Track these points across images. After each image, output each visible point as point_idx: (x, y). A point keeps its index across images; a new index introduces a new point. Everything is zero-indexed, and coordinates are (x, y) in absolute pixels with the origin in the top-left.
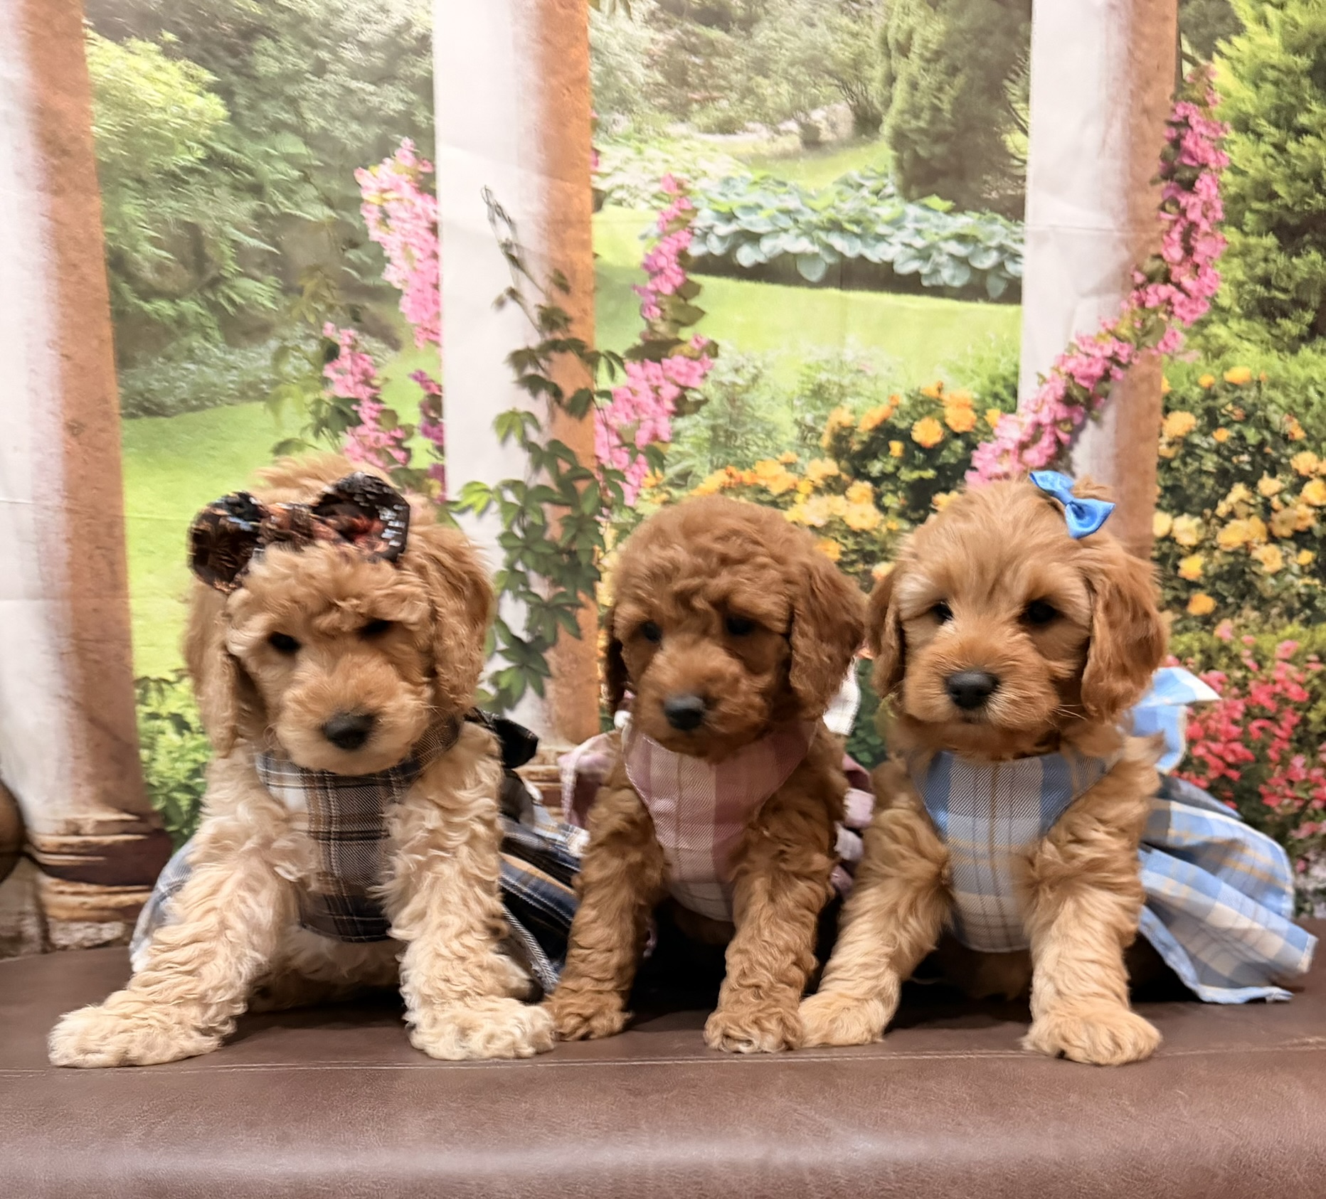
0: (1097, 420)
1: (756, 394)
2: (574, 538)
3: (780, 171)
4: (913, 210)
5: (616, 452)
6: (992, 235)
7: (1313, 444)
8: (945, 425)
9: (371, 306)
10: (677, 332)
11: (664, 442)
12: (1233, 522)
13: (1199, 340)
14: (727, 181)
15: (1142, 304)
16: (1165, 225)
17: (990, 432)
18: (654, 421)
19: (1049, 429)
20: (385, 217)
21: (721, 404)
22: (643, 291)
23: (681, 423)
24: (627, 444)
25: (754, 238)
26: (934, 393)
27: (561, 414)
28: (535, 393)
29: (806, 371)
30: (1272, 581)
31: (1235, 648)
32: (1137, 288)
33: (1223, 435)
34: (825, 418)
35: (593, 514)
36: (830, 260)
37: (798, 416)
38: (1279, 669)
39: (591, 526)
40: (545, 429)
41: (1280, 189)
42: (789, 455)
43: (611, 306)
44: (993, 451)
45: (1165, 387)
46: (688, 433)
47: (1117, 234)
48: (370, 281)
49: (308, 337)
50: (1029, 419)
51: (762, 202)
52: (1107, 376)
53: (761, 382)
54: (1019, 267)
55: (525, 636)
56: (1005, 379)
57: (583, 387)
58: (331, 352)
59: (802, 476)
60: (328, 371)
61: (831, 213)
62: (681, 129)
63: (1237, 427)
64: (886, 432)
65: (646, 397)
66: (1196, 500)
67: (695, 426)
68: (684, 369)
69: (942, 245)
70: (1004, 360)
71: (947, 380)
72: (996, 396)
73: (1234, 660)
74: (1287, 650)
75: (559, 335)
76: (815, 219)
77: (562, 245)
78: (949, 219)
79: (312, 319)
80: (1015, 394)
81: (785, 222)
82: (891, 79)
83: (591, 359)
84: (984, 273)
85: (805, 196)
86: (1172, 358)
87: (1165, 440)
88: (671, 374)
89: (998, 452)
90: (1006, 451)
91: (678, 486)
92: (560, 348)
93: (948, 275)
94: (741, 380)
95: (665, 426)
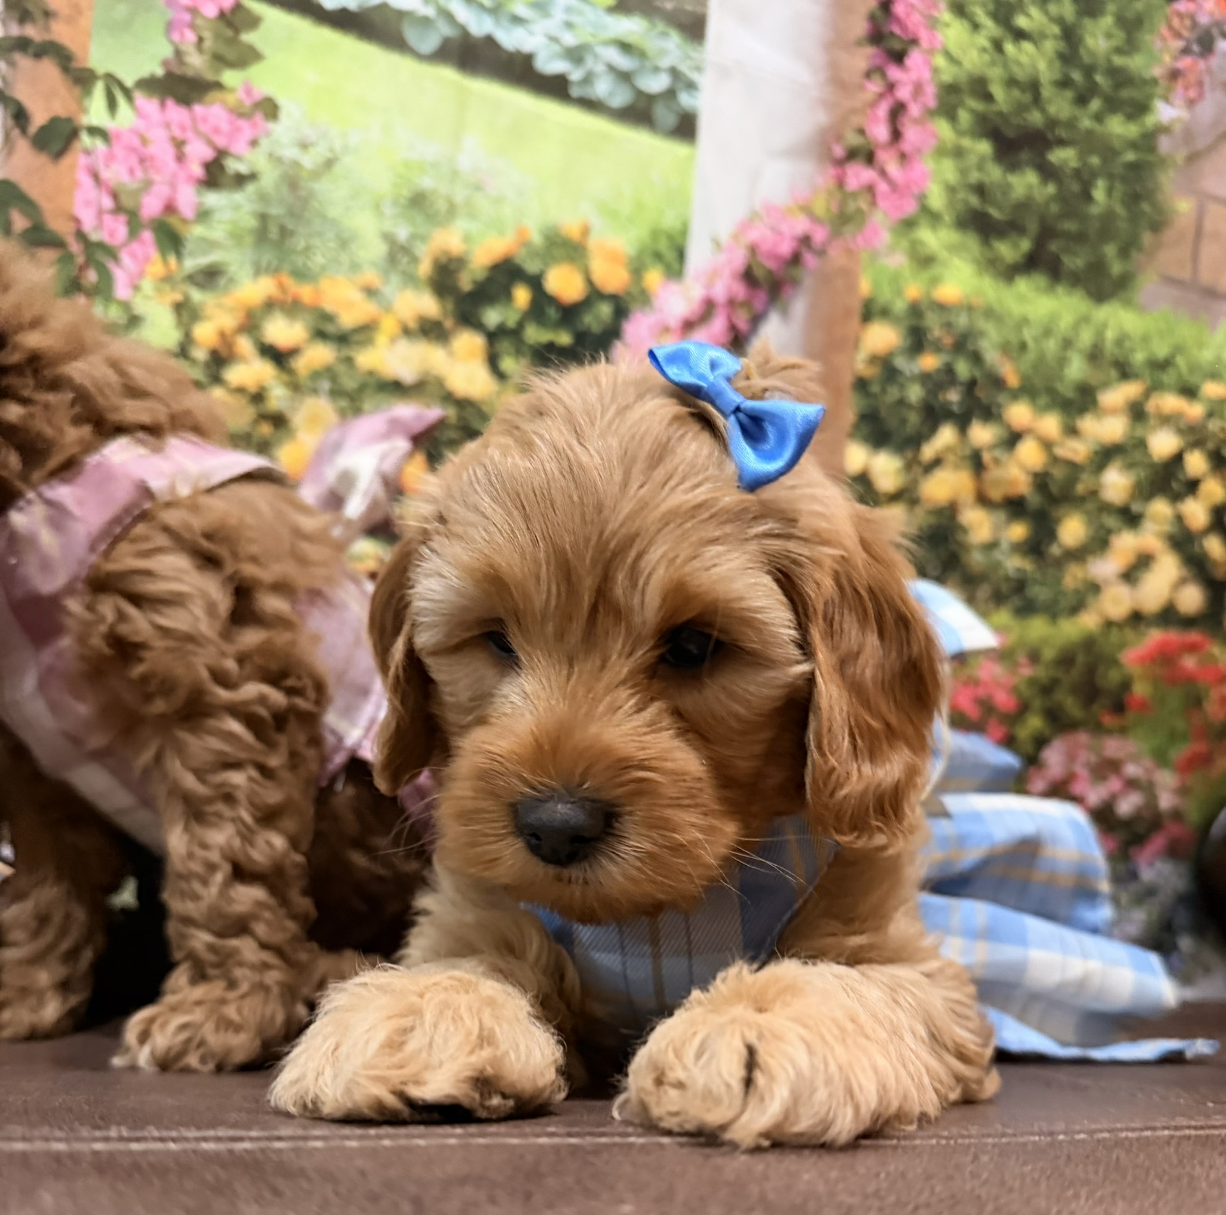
0: (783, 313)
1: (329, 185)
5: (108, 219)
6: (663, 53)
7: (1027, 395)
8: (588, 279)
10: (218, 71)
11: (183, 220)
12: (940, 472)
13: (906, 243)
15: (841, 183)
16: (869, 96)
17: (649, 302)
18: (173, 186)
19: (722, 309)
21: (277, 186)
23: (213, 199)
24: (124, 208)
26: (576, 235)
27: (23, 147)
29: (402, 170)
30: (980, 555)
32: (835, 163)
33: (929, 362)
34: (424, 238)
36: (446, 30)
37: (388, 226)
41: (998, 91)
42: (371, 276)
43: (121, 11)
44: (650, 325)
45: (865, 286)
46: (223, 215)
47: (814, 93)
50: (697, 292)
52: (795, 259)
53: (338, 169)
54: (694, 100)
56: (670, 237)
57: (63, 115)
59: (388, 308)
63: (946, 355)
64: (509, 272)
65: (162, 150)
66: (897, 434)
67: (234, 207)
68: (225, 126)
69: (599, 49)
70: (669, 211)
71: (595, 222)
72: (658, 255)
75: (31, 31)
78: (610, 19)
80: (681, 254)
83: (82, 79)
84: (651, 99)
86: (872, 258)
87: (862, 354)
88: (203, 128)
89: (657, 328)
90: (666, 328)
91: (201, 287)
92: (31, 50)
93: (603, 88)
94: (309, 161)
95: (188, 198)
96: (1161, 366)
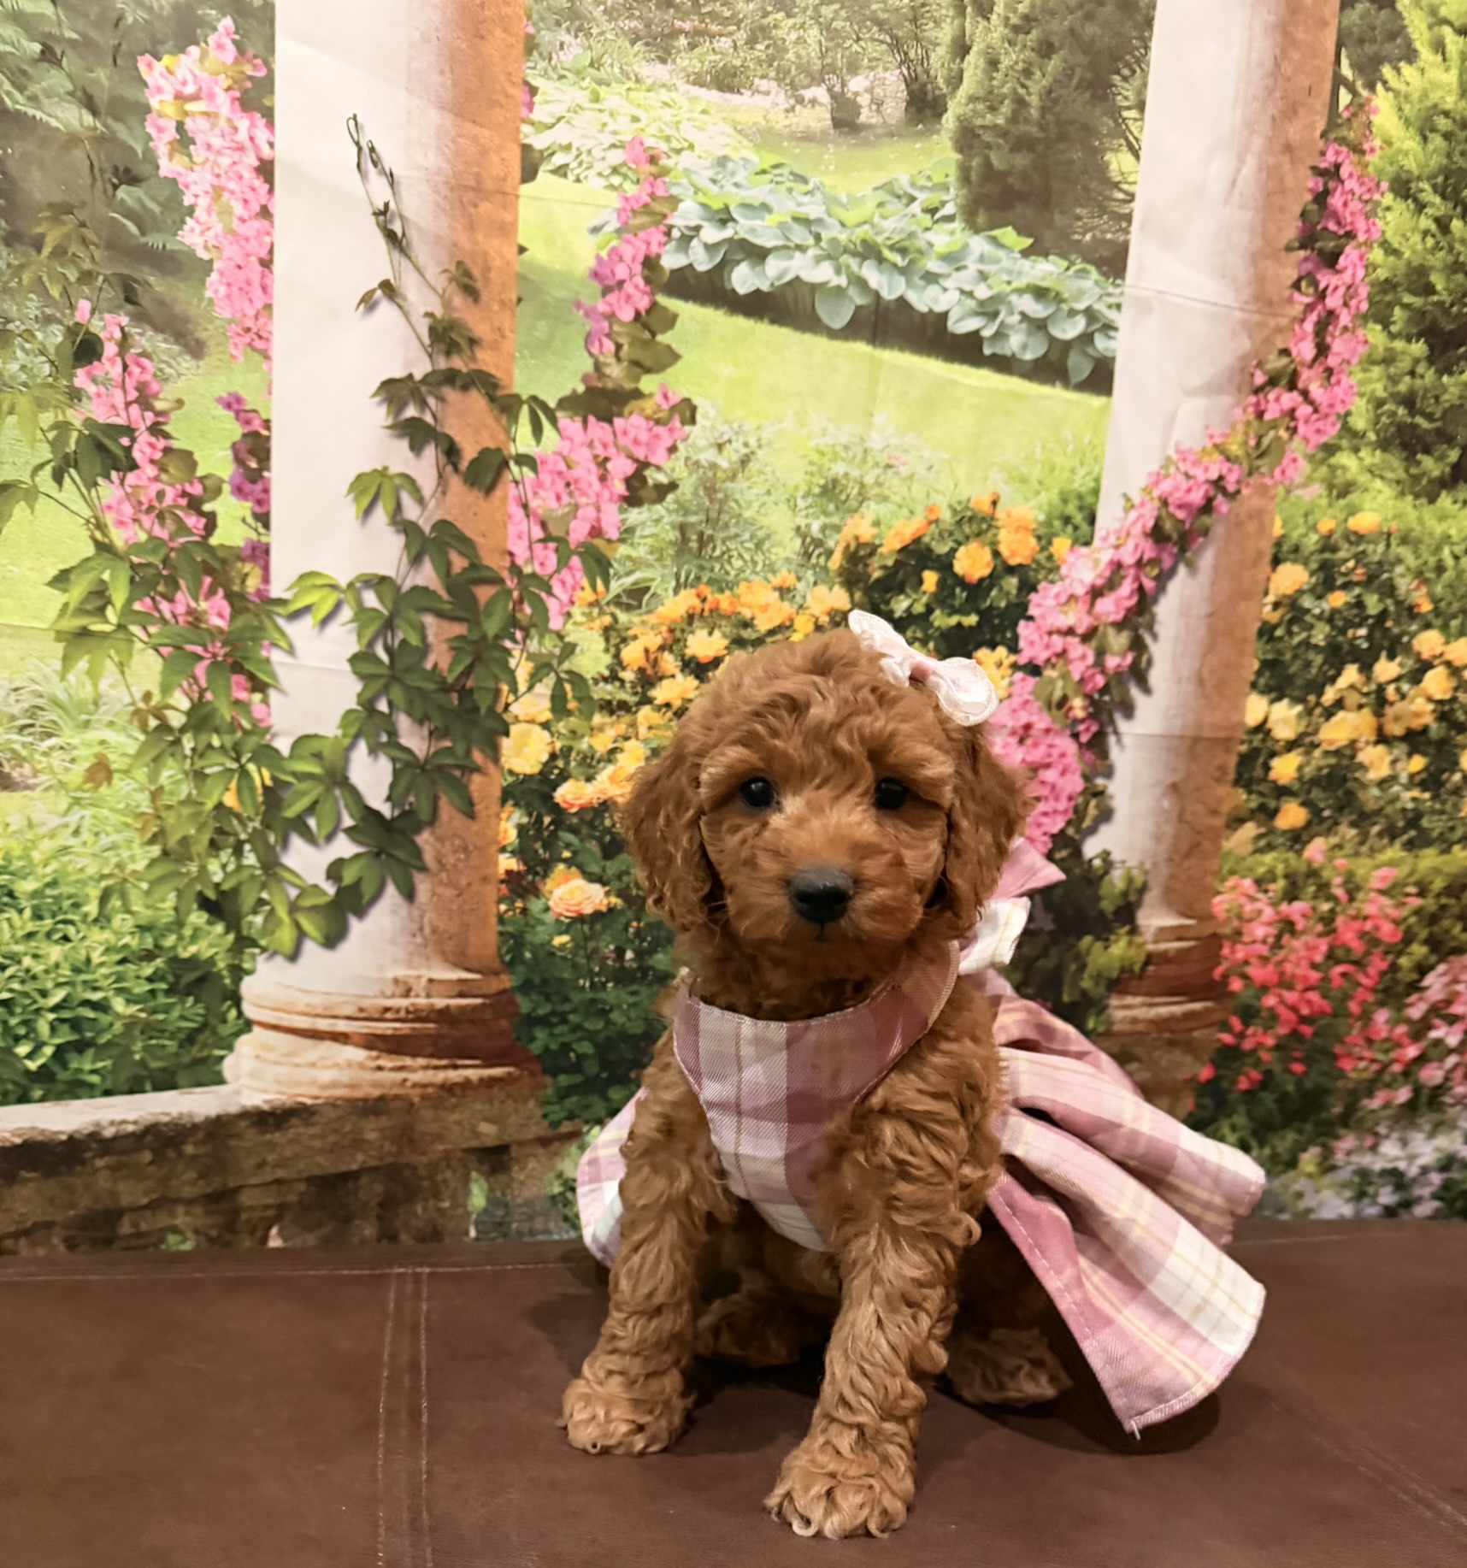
0: (1192, 567)
1: (746, 484)
2: (467, 673)
3: (798, 158)
4: (978, 244)
5: (538, 547)
6: (1081, 293)
7: (1438, 622)
8: (996, 554)
9: (157, 283)
10: (637, 380)
11: (609, 541)
12: (1341, 715)
13: (1323, 471)
14: (723, 161)
15: (1260, 415)
16: (1297, 310)
17: (1056, 569)
18: (598, 507)
19: (1132, 572)
20: (184, 141)
21: (695, 493)
22: (590, 313)
23: (635, 515)
24: (552, 536)
25: (758, 254)
26: (986, 508)
27: (455, 482)
28: (416, 448)
29: (814, 457)
30: (1375, 792)
31: (1326, 874)
32: (1257, 391)
33: (1338, 599)
34: (837, 529)
35: (497, 637)
36: (860, 300)
37: (802, 522)
38: (1372, 901)
39: (497, 654)
40: (432, 504)
41: (1438, 281)
42: (785, 576)
43: (542, 328)
44: (1057, 595)
45: (1277, 530)
46: (647, 532)
47: (1238, 314)
48: (155, 240)
49: (47, 320)
50: (1106, 556)
51: (770, 200)
52: (1207, 507)
53: (753, 466)
54: (1112, 344)
55: (386, 810)
56: (1080, 497)
57: (492, 446)
58: (86, 350)
59: (802, 607)
60: (81, 378)
61: (864, 232)
62: (660, 72)
63: (1357, 591)
64: (917, 556)
65: (586, 472)
66: (1299, 682)
67: (657, 521)
68: (644, 437)
69: (1014, 298)
70: (1082, 472)
71: (1006, 492)
72: (1067, 520)
73: (1323, 890)
74: (1383, 879)
75: (458, 363)
76: (843, 237)
77: (471, 227)
78: (1026, 264)
79: (55, 292)
80: (1092, 520)
81: (800, 235)
82: (961, 48)
83: (507, 406)
84: (1067, 346)
85: (831, 201)
86: (1288, 492)
87: (1271, 598)
88: (624, 441)
89: (1063, 598)
90: (1072, 597)
91: (628, 608)
92: (459, 382)
93: (1017, 343)
94: (725, 461)
95: (612, 518)
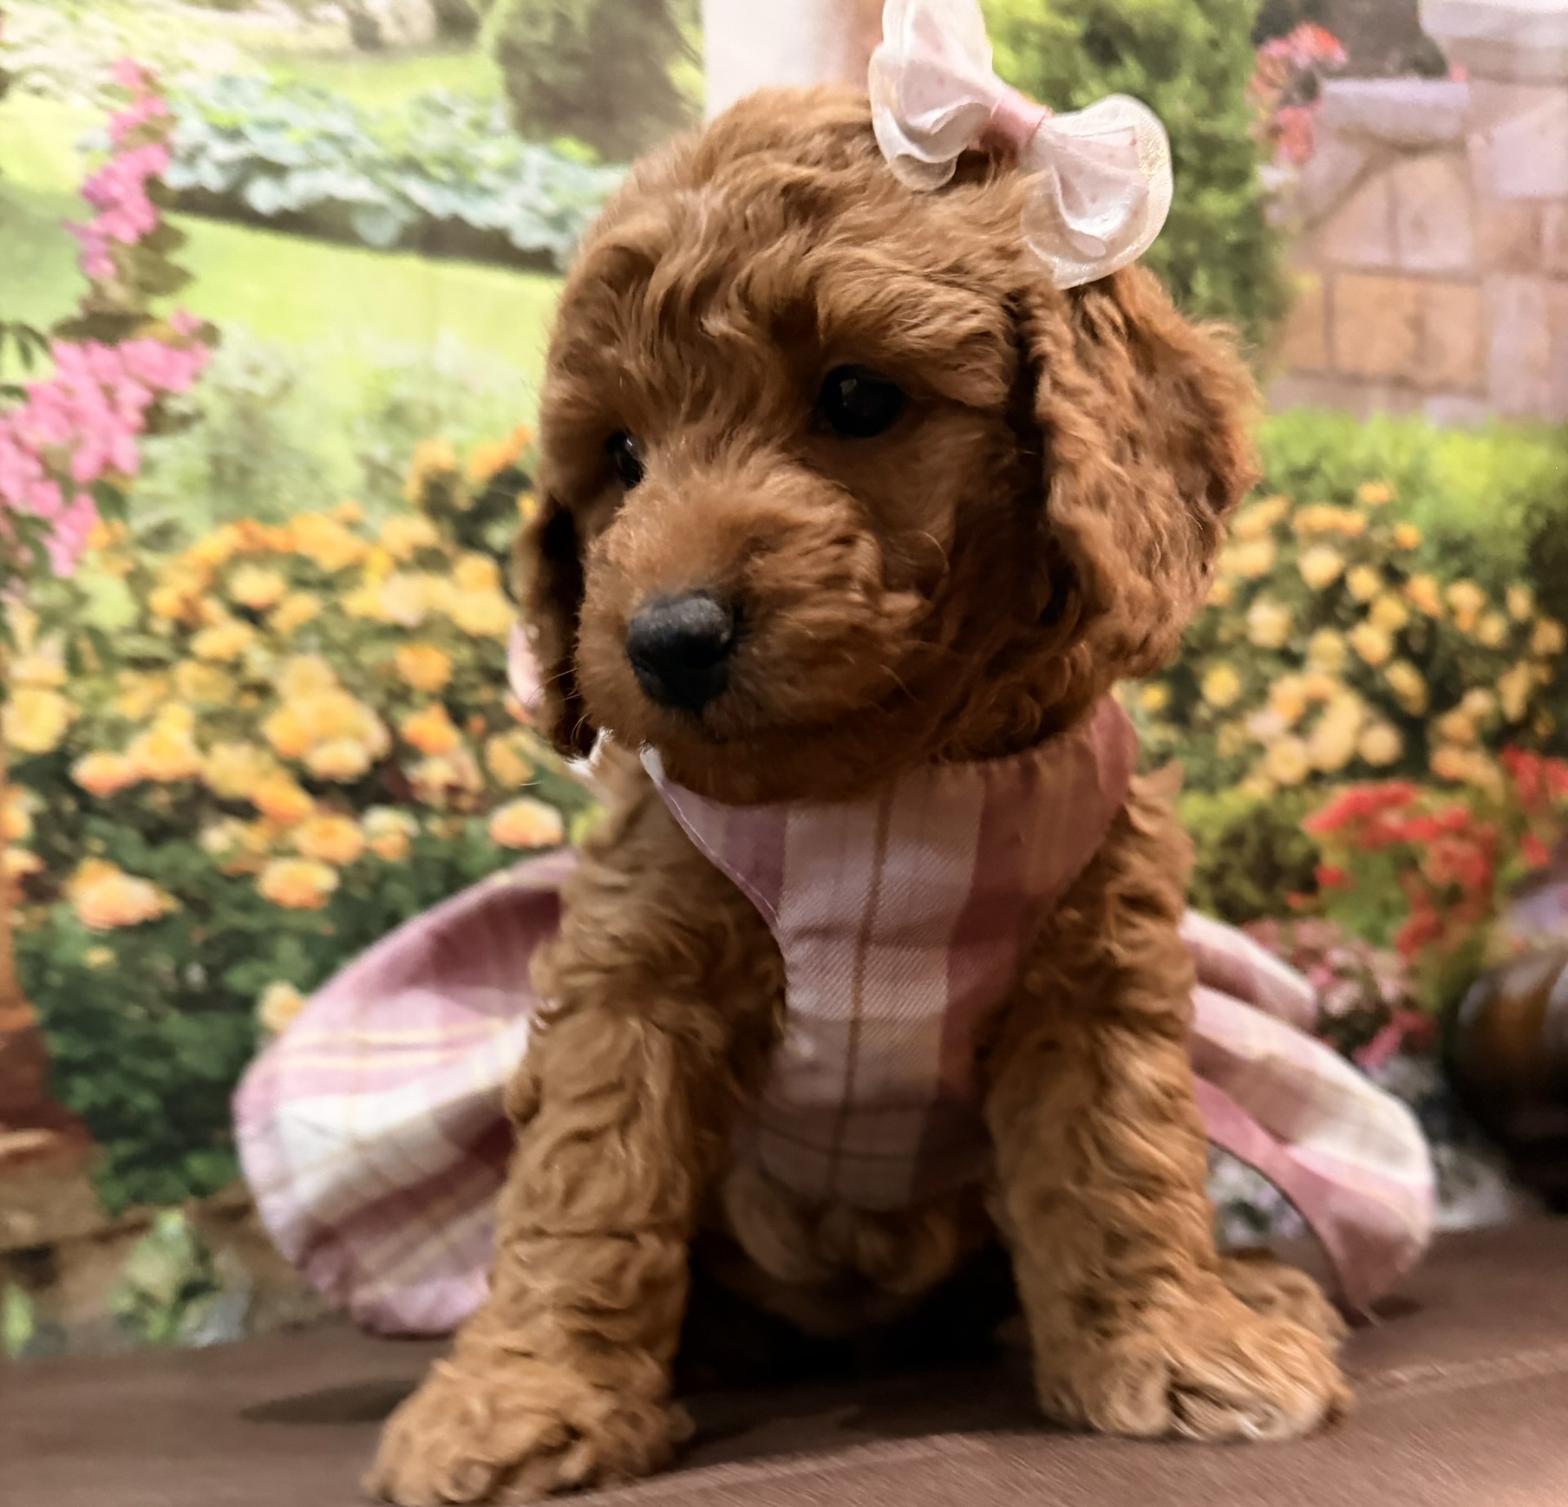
1: (290, 410)
3: (316, 75)
4: (535, 157)
5: (37, 487)
10: (144, 302)
11: (125, 475)
14: (228, 81)
18: (107, 438)
21: (228, 421)
22: (83, 233)
23: (158, 447)
24: (54, 472)
25: (276, 171)
29: (373, 381)
34: (407, 454)
36: (404, 215)
37: (362, 448)
42: (350, 507)
43: (25, 250)
46: (170, 464)
51: (288, 118)
53: (296, 393)
59: (374, 541)
61: (403, 146)
64: (510, 481)
65: (90, 400)
67: (181, 453)
68: (159, 362)
69: (584, 211)
76: (377, 152)
78: (592, 175)
81: (327, 151)
85: (359, 117)
88: (136, 369)
91: (154, 549)
94: (262, 387)
95: (127, 450)
96: (1302, 475)
